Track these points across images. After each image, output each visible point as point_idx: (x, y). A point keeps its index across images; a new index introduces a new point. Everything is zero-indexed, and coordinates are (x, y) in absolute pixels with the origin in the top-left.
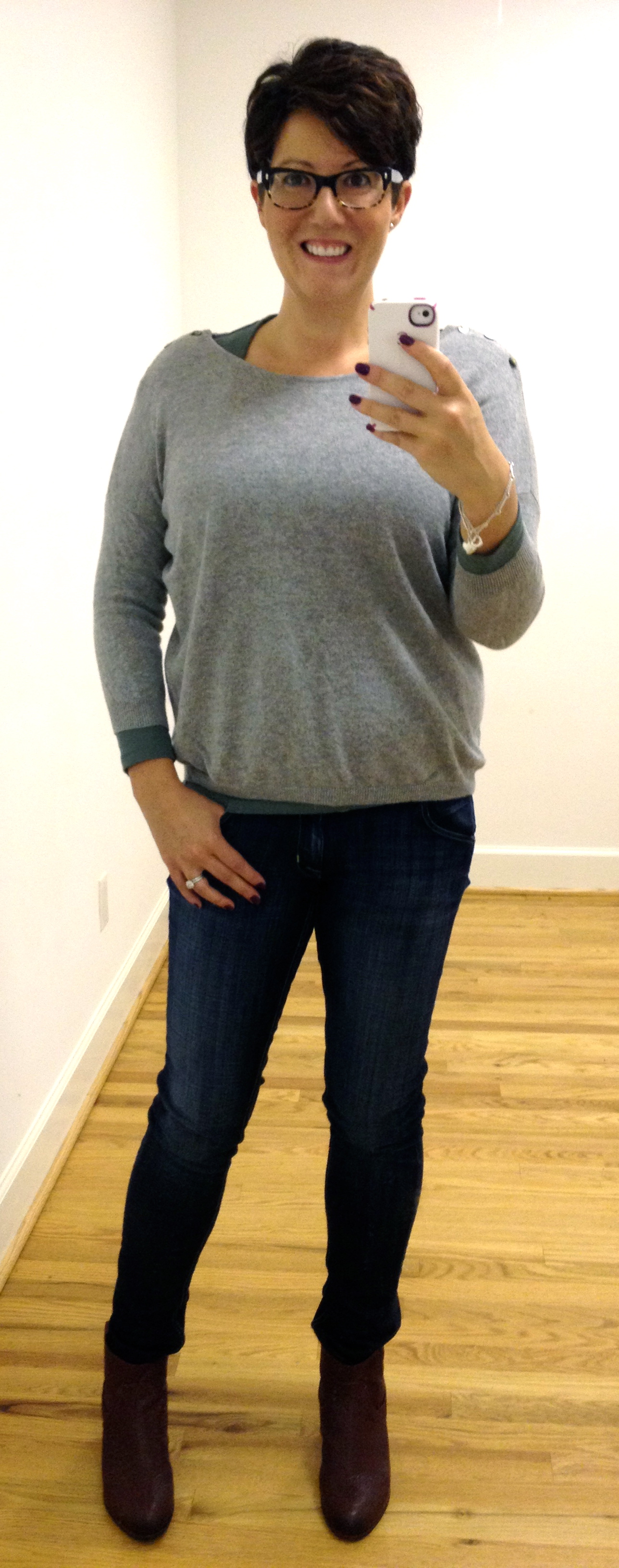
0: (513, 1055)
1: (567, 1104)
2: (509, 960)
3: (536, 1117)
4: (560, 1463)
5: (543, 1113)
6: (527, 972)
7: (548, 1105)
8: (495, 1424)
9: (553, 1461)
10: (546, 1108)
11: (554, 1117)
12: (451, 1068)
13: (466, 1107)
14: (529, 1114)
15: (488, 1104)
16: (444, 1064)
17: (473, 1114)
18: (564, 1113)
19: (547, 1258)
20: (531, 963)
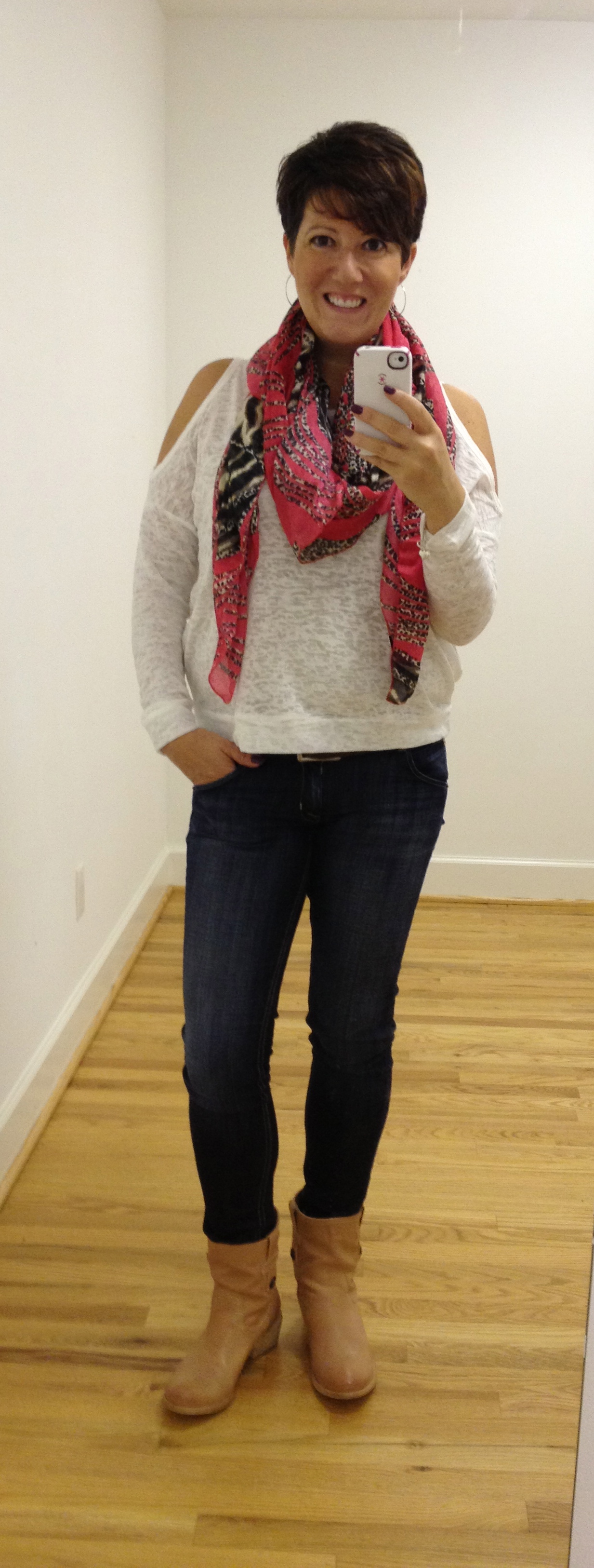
0: (473, 1046)
1: (522, 1089)
2: (470, 962)
3: (493, 1101)
4: (506, 1402)
5: (499, 1098)
6: (487, 972)
7: (504, 1090)
8: (448, 1368)
9: (501, 1399)
10: (502, 1093)
11: (509, 1101)
12: (413, 1057)
13: (425, 1092)
14: (486, 1098)
15: (447, 1090)
16: (407, 1053)
17: (433, 1098)
18: (519, 1098)
19: (499, 1224)
20: (491, 965)
